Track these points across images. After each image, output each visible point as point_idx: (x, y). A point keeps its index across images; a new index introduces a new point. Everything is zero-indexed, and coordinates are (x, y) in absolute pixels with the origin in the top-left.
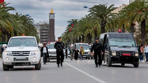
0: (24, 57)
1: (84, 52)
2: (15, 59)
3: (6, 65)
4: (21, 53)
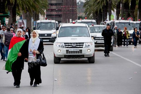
0: (78, 49)
2: (67, 51)
3: (57, 57)
4: (74, 45)
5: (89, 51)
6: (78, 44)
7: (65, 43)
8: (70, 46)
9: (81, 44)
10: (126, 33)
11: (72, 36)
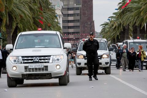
0: (41, 65)
1: (145, 56)
2: (26, 68)
3: (12, 78)
4: (36, 59)
5: (58, 67)
6: (42, 58)
7: (23, 57)
8: (30, 61)
10: (141, 53)
11: (36, 47)
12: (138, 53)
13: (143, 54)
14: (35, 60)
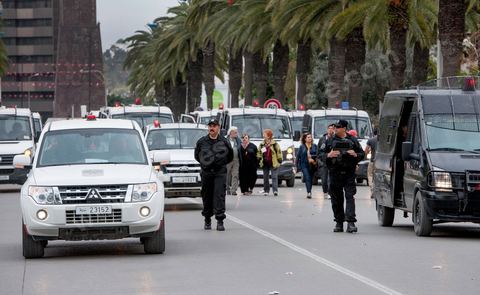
0: (106, 208)
2: (70, 214)
4: (93, 192)
5: (145, 212)
6: (108, 190)
7: (61, 188)
8: (78, 198)
9: (118, 190)
10: (272, 148)
11: (87, 161)
12: (264, 150)
13: (275, 149)
14: (91, 197)
